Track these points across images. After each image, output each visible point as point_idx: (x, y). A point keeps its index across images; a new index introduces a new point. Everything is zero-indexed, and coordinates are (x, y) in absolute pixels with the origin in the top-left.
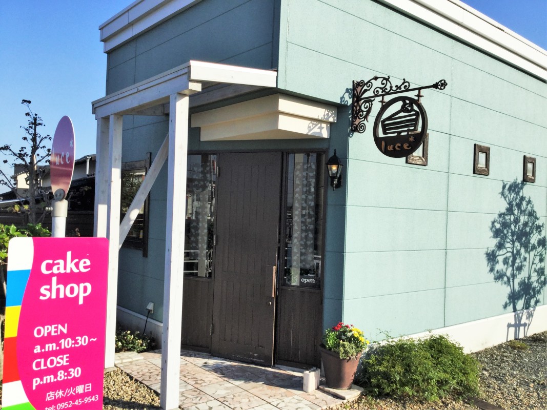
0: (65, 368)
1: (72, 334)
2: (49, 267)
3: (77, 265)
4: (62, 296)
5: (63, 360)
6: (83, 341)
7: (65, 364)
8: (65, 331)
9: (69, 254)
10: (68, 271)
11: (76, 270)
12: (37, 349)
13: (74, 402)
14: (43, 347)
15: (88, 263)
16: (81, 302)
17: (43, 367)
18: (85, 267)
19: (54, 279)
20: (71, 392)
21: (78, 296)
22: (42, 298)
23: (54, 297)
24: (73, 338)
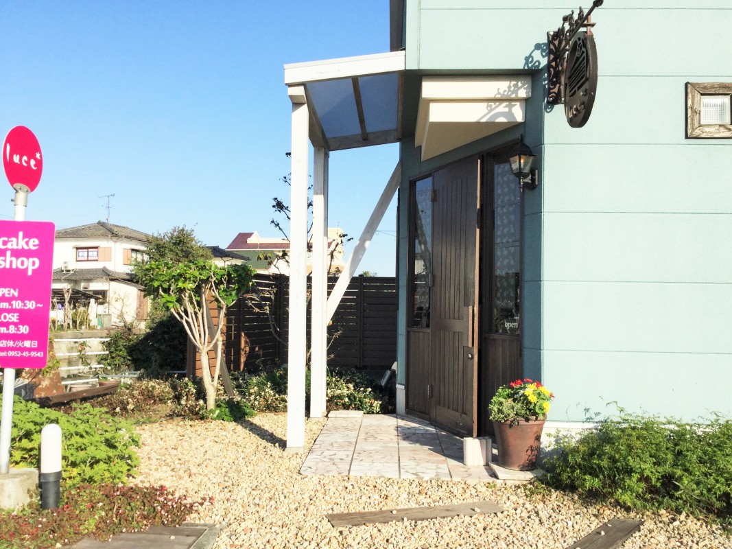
0: (16, 324)
1: (22, 298)
2: (4, 243)
3: (27, 243)
4: (14, 267)
5: (14, 318)
6: (31, 305)
7: (16, 321)
8: (16, 294)
9: (21, 234)
10: (20, 247)
11: (26, 247)
13: (22, 352)
15: (37, 242)
16: (30, 273)
18: (34, 246)
19: (9, 253)
20: (20, 344)
21: (27, 269)
23: (8, 266)
24: (23, 302)
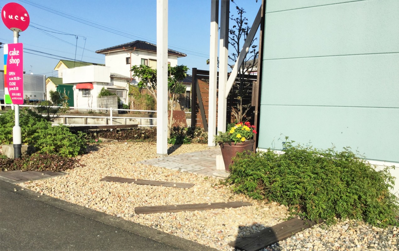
0: (15, 86)
1: (16, 76)
2: (11, 53)
3: (16, 52)
5: (14, 84)
6: (18, 78)
8: (15, 74)
9: (15, 49)
10: (15, 55)
11: (16, 55)
12: (10, 79)
14: (11, 79)
15: (19, 52)
16: (17, 65)
17: (11, 85)
18: (18, 54)
19: (12, 57)
20: (17, 94)
21: (17, 63)
22: (10, 63)
23: (12, 63)
24: (16, 77)
